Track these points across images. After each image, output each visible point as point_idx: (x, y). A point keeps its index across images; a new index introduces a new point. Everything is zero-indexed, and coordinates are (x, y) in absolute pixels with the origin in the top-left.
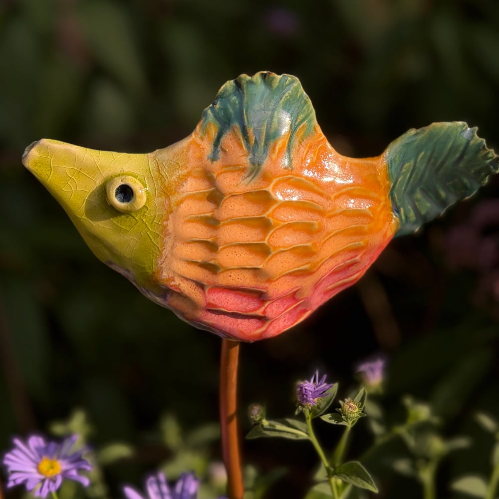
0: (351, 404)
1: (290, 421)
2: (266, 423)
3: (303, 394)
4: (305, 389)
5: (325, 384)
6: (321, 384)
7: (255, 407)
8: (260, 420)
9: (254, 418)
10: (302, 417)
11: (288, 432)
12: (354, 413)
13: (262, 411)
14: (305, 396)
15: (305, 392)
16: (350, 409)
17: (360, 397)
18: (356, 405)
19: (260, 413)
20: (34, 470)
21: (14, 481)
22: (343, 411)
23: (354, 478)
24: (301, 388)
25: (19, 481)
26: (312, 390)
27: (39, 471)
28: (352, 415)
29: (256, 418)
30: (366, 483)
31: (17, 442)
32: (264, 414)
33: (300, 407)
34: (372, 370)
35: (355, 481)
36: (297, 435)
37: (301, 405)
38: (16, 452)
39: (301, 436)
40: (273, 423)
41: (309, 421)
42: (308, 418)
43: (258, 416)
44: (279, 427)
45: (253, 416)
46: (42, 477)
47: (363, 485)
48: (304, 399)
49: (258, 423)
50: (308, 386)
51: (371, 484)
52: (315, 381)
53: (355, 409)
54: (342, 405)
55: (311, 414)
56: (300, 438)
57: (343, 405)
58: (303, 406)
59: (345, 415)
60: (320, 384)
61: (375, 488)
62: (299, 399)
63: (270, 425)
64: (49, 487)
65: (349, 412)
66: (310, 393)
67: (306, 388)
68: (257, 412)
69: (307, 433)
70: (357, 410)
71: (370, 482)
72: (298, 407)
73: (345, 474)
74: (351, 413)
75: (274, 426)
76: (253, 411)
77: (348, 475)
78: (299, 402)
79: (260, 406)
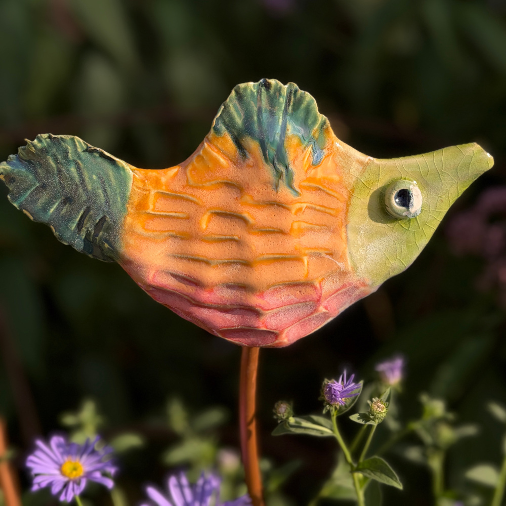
0: (379, 404)
1: (315, 418)
2: (292, 420)
3: (332, 393)
4: (334, 390)
5: (353, 384)
6: (349, 384)
7: (282, 405)
8: (288, 418)
9: (281, 417)
10: (328, 415)
11: (313, 429)
12: (382, 413)
13: (289, 409)
14: (333, 396)
15: (334, 392)
16: (378, 409)
17: (387, 397)
18: (384, 405)
19: (287, 411)
20: (57, 472)
21: (39, 484)
22: (371, 410)
23: (378, 474)
24: (330, 388)
25: (44, 485)
26: (340, 389)
27: (62, 473)
28: (380, 415)
29: (283, 416)
30: (391, 480)
31: (40, 443)
32: (292, 412)
33: (328, 406)
34: (392, 370)
35: (380, 477)
36: (322, 432)
37: (329, 404)
38: (38, 453)
39: (326, 432)
40: (298, 420)
41: (334, 419)
42: (333, 416)
43: (285, 414)
44: (305, 424)
45: (280, 414)
46: (66, 479)
47: (388, 481)
48: (332, 399)
49: (285, 421)
50: (337, 386)
51: (396, 481)
52: (343, 380)
53: (383, 409)
54: (370, 405)
55: (336, 411)
56: (325, 435)
57: (372, 404)
58: (331, 405)
59: (373, 415)
60: (348, 384)
61: (399, 484)
62: (327, 398)
63: (296, 422)
64: (73, 490)
65: (377, 412)
66: (339, 393)
67: (335, 388)
68: (284, 410)
69: (332, 430)
70: (385, 410)
71: (394, 479)
72: (326, 406)
73: (369, 469)
74: (379, 413)
75: (300, 423)
76: (280, 410)
77: (372, 471)
78: (327, 401)
79: (288, 405)
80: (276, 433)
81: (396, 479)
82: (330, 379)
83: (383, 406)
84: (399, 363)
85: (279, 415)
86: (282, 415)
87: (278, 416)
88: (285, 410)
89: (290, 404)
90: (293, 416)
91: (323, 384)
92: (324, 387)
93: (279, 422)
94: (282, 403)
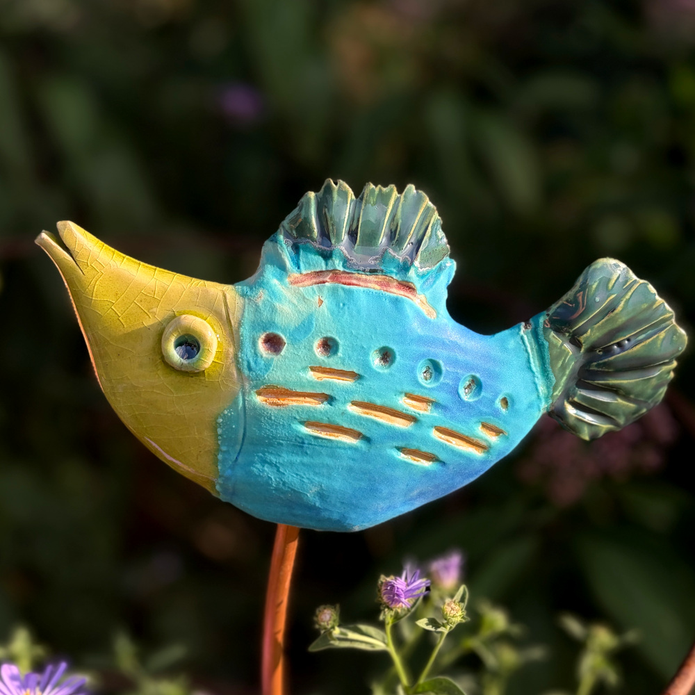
0: (453, 605)
1: (363, 627)
2: (337, 632)
3: (394, 595)
4: (398, 588)
5: (420, 581)
6: (414, 581)
7: (326, 611)
8: (332, 628)
9: (324, 626)
10: (381, 625)
11: (367, 643)
12: (456, 616)
13: (335, 615)
14: (397, 597)
15: (397, 591)
16: (452, 611)
18: (459, 606)
19: (332, 619)
22: (443, 613)
24: (393, 586)
26: (404, 588)
28: (454, 619)
29: (328, 624)
32: (338, 620)
33: (386, 609)
34: (447, 568)
36: (372, 645)
37: (388, 607)
39: (378, 646)
40: (344, 630)
41: (389, 629)
42: (388, 624)
43: (330, 622)
44: (352, 635)
45: (324, 622)
48: (393, 600)
49: (329, 633)
50: (400, 583)
52: (406, 576)
53: (457, 611)
54: (442, 607)
55: (393, 618)
56: (377, 648)
57: (444, 606)
58: (390, 609)
59: (446, 619)
60: (412, 581)
62: (385, 599)
63: (342, 633)
65: (451, 615)
66: (402, 592)
67: (399, 586)
68: (327, 617)
69: (384, 642)
70: (460, 613)
72: (384, 610)
74: (453, 617)
75: (345, 634)
76: (323, 617)
77: (437, 694)
78: (385, 603)
79: (333, 610)
80: (314, 648)
82: (388, 575)
83: (457, 607)
84: (455, 560)
85: (322, 624)
86: (326, 623)
87: (320, 625)
88: (330, 618)
89: (335, 608)
90: (340, 626)
91: (380, 582)
92: (381, 586)
93: (322, 632)
94: (325, 608)
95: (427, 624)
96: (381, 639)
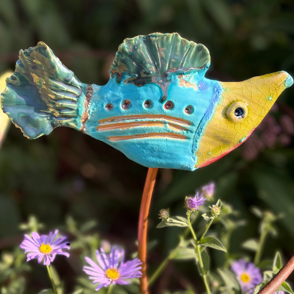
0: (216, 208)
1: (178, 217)
3: (192, 205)
4: (194, 202)
7: (164, 211)
10: (185, 216)
11: (178, 223)
13: (167, 213)
16: (216, 210)
17: (218, 204)
18: (219, 208)
20: (38, 251)
21: (30, 257)
22: (212, 211)
23: (213, 244)
24: (192, 201)
25: (33, 258)
27: (41, 251)
28: (217, 214)
29: (165, 217)
30: (220, 247)
32: (169, 215)
33: (189, 210)
35: (214, 246)
36: (182, 225)
37: (189, 209)
42: (189, 216)
44: (174, 221)
45: (163, 216)
46: (44, 254)
47: (219, 248)
49: (166, 220)
50: (195, 200)
51: (222, 247)
56: (184, 226)
57: (212, 208)
59: (213, 214)
60: (199, 198)
61: (224, 249)
62: (188, 206)
63: (170, 220)
66: (196, 203)
68: (164, 214)
69: (187, 223)
70: (219, 211)
71: (221, 246)
74: (217, 213)
75: (172, 221)
76: (163, 214)
77: (209, 243)
78: (188, 208)
79: (167, 211)
80: (159, 226)
81: (223, 247)
84: (212, 186)
85: (163, 217)
86: (164, 217)
87: (162, 217)
89: (167, 210)
90: (170, 217)
91: (185, 199)
92: (186, 201)
93: (163, 220)
94: (163, 210)
95: (206, 216)
96: (185, 222)
